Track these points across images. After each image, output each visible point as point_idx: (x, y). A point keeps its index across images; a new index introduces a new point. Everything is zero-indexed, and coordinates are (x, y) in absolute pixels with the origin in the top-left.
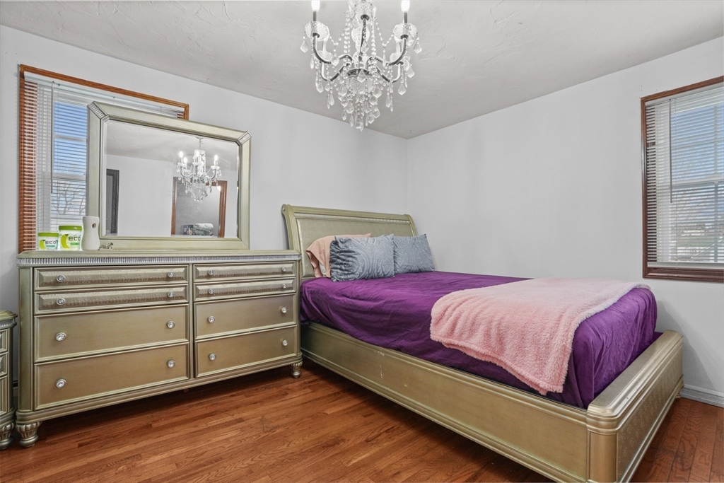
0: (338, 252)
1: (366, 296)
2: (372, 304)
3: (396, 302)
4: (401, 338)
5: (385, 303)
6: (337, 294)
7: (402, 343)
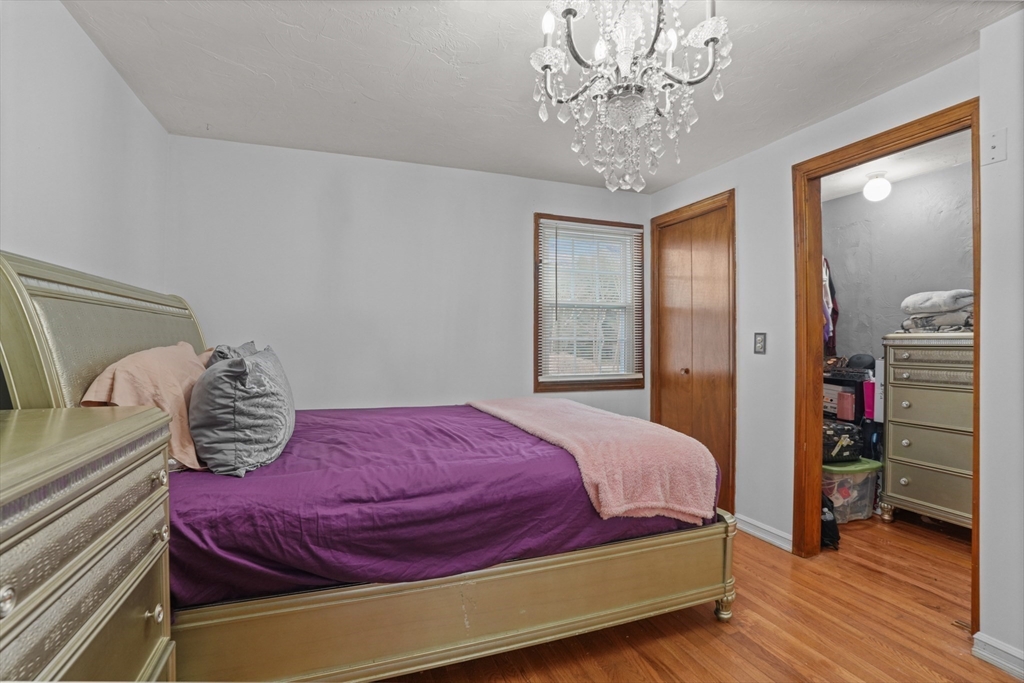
0: (244, 399)
1: (425, 487)
2: (457, 499)
3: (510, 479)
4: (521, 537)
5: (488, 487)
6: (326, 503)
7: (529, 542)
